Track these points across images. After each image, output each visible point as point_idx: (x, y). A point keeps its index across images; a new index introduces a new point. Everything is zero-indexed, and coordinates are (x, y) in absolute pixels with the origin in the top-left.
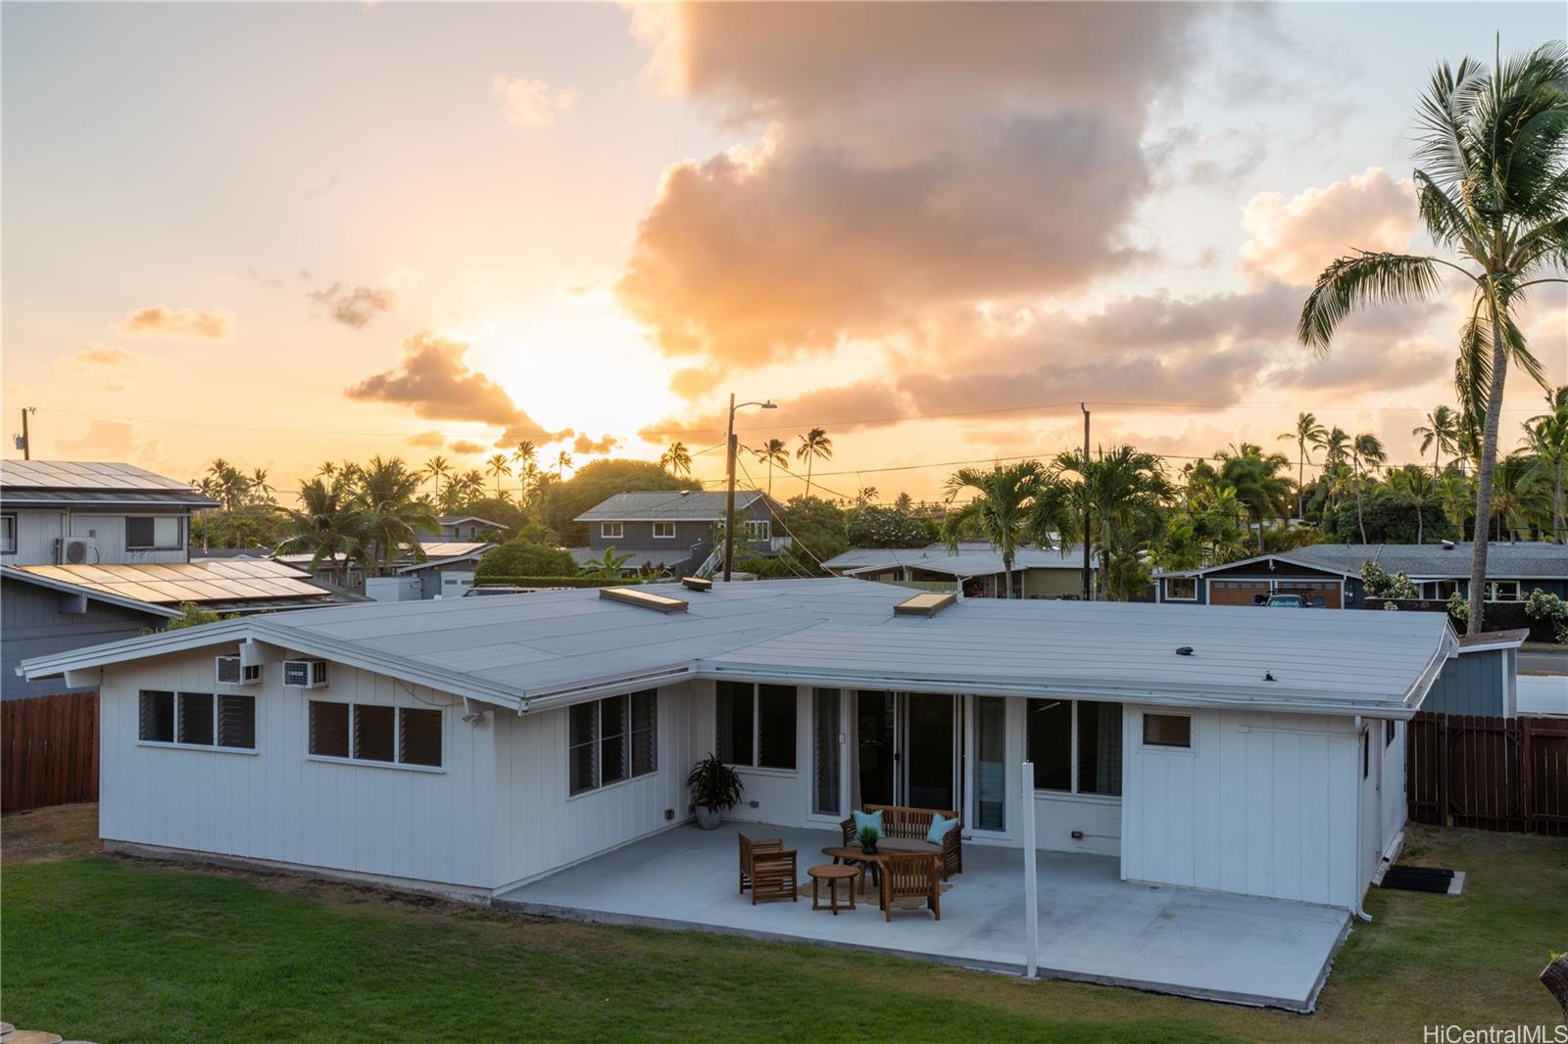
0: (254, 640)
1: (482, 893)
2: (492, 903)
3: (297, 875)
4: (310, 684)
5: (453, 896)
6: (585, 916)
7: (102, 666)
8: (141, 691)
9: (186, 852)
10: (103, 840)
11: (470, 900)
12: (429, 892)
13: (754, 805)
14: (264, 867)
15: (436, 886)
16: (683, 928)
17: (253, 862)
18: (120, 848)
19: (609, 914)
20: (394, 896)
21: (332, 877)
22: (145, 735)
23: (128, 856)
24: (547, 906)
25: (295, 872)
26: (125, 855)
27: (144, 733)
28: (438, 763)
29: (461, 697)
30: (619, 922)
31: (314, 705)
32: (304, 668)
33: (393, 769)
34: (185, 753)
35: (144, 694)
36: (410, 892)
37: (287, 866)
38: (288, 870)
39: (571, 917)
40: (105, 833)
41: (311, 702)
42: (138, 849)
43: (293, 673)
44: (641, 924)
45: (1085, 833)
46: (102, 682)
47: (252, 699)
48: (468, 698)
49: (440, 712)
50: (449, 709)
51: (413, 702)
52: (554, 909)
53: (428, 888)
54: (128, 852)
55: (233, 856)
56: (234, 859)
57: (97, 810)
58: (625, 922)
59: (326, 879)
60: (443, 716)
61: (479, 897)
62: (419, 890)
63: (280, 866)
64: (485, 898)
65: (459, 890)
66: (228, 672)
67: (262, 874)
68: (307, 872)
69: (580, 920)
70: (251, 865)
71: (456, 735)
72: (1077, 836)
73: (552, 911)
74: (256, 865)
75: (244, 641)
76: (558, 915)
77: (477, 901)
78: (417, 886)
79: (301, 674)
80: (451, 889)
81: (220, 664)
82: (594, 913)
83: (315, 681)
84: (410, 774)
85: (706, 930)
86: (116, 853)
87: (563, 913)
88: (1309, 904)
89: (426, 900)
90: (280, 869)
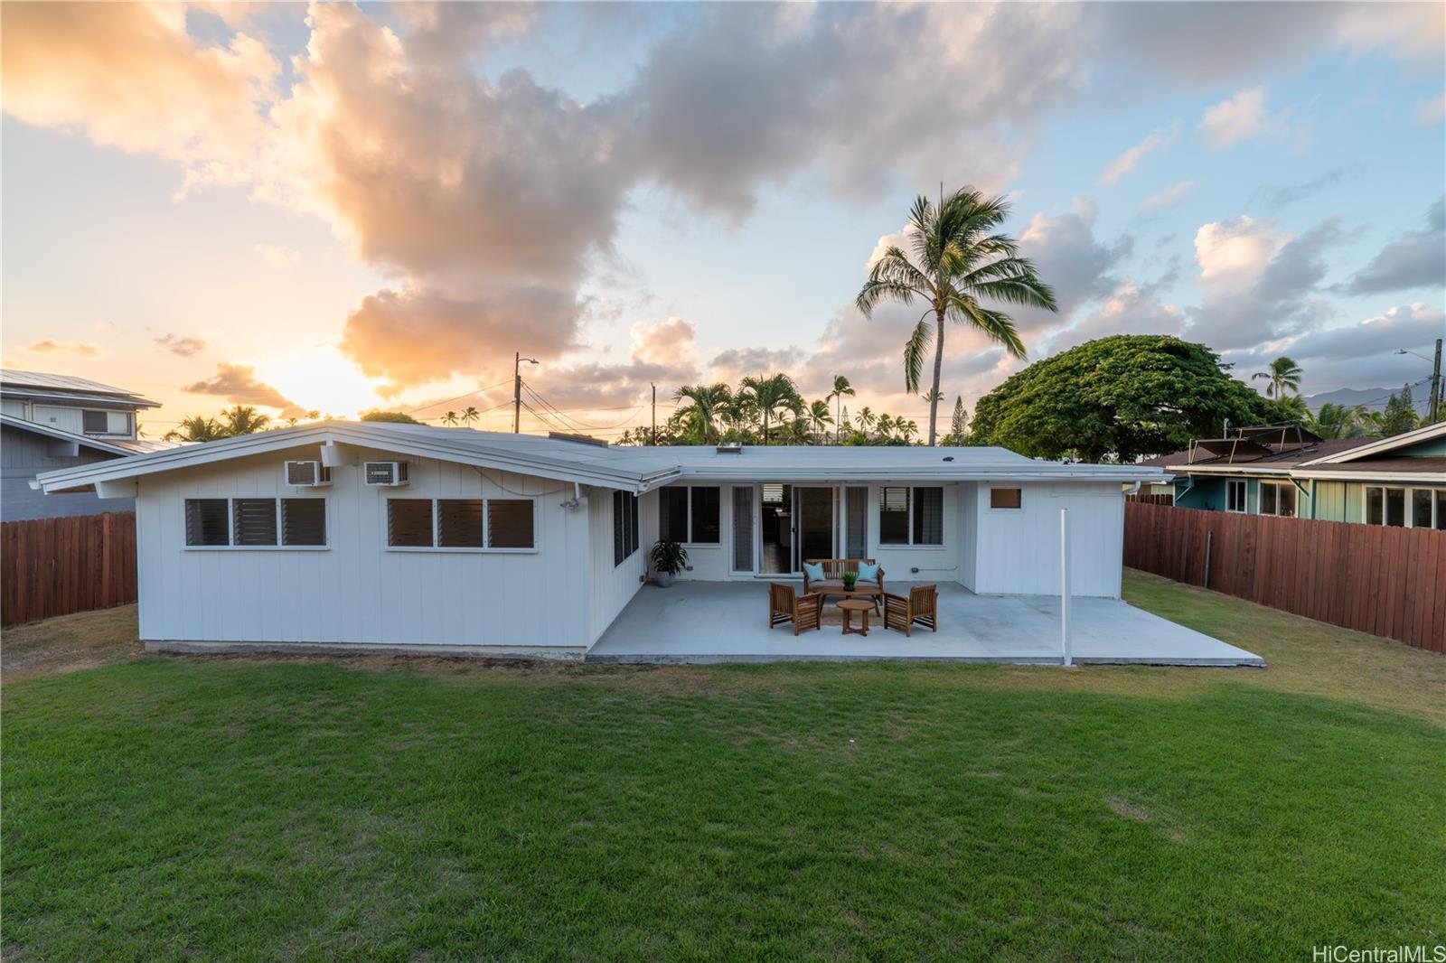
0: (335, 442)
1: (575, 651)
2: (586, 658)
3: (376, 653)
4: (396, 482)
5: (546, 656)
6: (679, 660)
7: (137, 477)
8: (186, 500)
9: (246, 644)
10: (143, 642)
11: (563, 658)
12: (520, 655)
13: (690, 569)
14: (339, 649)
15: (527, 649)
16: (772, 661)
17: (325, 646)
18: (166, 647)
19: (703, 656)
20: (490, 663)
21: (414, 651)
22: (192, 540)
23: (176, 654)
24: (642, 655)
25: (374, 651)
26: (170, 654)
27: (191, 539)
28: (531, 545)
29: (573, 483)
30: (713, 662)
31: (393, 503)
32: (390, 468)
33: (483, 553)
34: (242, 554)
35: (191, 503)
36: (501, 657)
37: (364, 646)
38: (366, 650)
39: (665, 662)
40: (144, 635)
41: (389, 500)
42: (187, 646)
43: (376, 473)
44: (733, 661)
45: (919, 568)
46: (137, 492)
47: (322, 501)
48: (580, 485)
49: (532, 501)
50: (541, 499)
51: (502, 494)
52: (649, 657)
53: (518, 652)
54: (175, 650)
55: (303, 642)
56: (302, 645)
57: (136, 612)
58: (718, 661)
59: (409, 654)
60: (535, 504)
61: (572, 654)
62: (510, 655)
63: (357, 647)
64: (579, 655)
65: (552, 651)
66: (298, 475)
67: (340, 657)
68: (388, 650)
69: (674, 663)
70: (323, 649)
71: (549, 520)
72: (915, 571)
73: (647, 659)
74: (329, 648)
75: (324, 443)
76: (653, 662)
77: (570, 658)
78: (507, 651)
79: (386, 473)
80: (543, 650)
81: (289, 469)
82: (687, 657)
83: (400, 480)
84: (501, 556)
85: (793, 660)
86: (161, 652)
87: (658, 660)
88: (1090, 598)
89: (524, 663)
90: (357, 650)
